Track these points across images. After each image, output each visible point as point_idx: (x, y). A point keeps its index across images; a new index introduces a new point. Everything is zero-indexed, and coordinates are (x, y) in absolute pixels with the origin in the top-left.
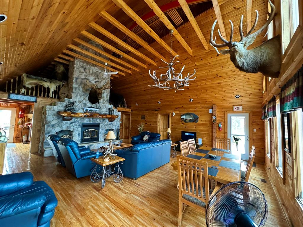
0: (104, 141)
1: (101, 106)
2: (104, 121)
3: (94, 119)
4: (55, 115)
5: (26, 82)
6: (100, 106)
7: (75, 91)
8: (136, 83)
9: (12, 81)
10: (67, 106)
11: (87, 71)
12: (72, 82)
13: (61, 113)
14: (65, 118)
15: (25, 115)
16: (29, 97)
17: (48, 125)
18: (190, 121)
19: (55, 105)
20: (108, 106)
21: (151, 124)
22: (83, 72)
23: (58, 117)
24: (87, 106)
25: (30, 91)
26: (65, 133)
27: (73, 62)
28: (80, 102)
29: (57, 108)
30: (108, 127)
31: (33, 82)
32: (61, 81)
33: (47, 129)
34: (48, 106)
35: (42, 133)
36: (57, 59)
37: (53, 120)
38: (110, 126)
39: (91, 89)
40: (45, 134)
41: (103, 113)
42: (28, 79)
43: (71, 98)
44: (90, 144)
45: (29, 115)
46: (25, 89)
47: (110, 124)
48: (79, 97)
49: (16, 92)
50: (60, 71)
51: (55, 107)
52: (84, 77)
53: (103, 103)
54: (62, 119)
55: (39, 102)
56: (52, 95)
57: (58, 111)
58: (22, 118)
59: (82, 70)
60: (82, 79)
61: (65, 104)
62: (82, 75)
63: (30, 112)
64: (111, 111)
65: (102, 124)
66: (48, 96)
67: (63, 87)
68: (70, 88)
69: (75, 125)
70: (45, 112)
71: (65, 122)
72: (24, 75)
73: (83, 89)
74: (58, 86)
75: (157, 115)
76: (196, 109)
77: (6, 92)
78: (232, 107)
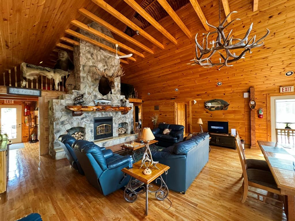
0: (119, 136)
1: (113, 98)
2: (116, 114)
3: (106, 113)
4: (63, 111)
5: (27, 72)
6: (111, 97)
7: (83, 82)
8: (149, 68)
9: (10, 72)
10: (76, 99)
11: (95, 57)
12: (80, 71)
13: (70, 108)
14: (75, 113)
15: (31, 112)
16: (32, 91)
17: (56, 122)
18: (217, 109)
19: (62, 99)
20: (120, 97)
21: (167, 114)
22: (90, 59)
23: (67, 112)
24: (98, 98)
25: (32, 84)
26: (76, 130)
27: (78, 46)
28: (89, 94)
29: (65, 102)
30: (121, 121)
31: (35, 73)
32: (66, 70)
33: (56, 127)
34: (54, 100)
35: (50, 132)
36: (59, 45)
37: (62, 116)
38: (124, 119)
39: (100, 79)
40: (54, 134)
41: (115, 105)
42: (29, 69)
43: (79, 89)
44: (105, 141)
45: (36, 112)
46: (26, 81)
47: (123, 118)
48: (88, 87)
49: (16, 85)
50: (64, 59)
51: (62, 101)
52: (91, 64)
53: (115, 94)
54: (71, 114)
55: (44, 96)
56: (58, 87)
57: (66, 105)
58: (28, 116)
59: (89, 56)
60: (90, 67)
61: (73, 97)
62: (89, 61)
63: (36, 109)
64: (124, 103)
65: (115, 118)
66: (54, 89)
67: (69, 78)
68: (77, 78)
69: (86, 120)
70: (52, 108)
71: (76, 118)
72: (23, 64)
73: (92, 78)
74: (63, 77)
75: (173, 105)
76: (224, 94)
77: (5, 85)
78: (279, 87)
